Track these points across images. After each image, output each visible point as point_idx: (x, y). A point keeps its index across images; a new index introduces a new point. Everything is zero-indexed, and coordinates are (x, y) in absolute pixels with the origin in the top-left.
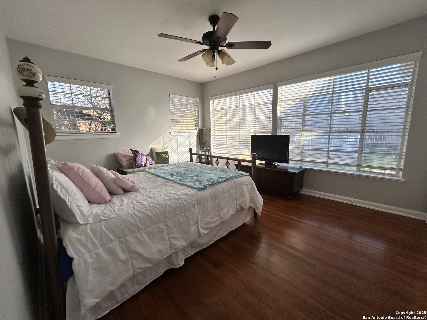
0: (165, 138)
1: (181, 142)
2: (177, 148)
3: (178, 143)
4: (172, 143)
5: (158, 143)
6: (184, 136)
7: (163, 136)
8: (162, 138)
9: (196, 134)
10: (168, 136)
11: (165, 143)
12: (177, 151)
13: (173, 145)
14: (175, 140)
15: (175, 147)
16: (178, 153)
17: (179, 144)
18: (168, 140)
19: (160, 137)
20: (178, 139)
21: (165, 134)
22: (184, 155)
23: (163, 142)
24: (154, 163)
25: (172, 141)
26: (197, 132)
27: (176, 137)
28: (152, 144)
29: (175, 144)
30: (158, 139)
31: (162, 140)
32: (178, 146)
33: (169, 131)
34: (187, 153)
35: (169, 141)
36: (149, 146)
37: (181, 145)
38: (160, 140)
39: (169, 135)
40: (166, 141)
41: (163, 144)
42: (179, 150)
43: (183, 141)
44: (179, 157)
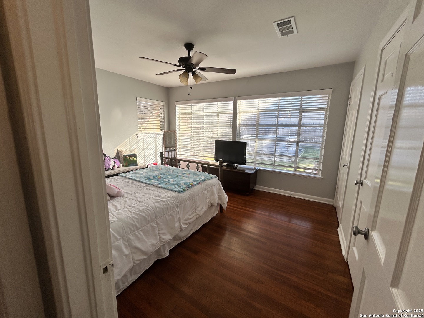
0: (132, 141)
1: (147, 145)
2: (144, 150)
3: (145, 145)
4: (138, 145)
5: (125, 146)
6: (151, 138)
7: (130, 139)
8: (129, 141)
9: (162, 136)
10: (134, 138)
11: (131, 145)
12: (143, 153)
13: (140, 147)
14: (141, 142)
15: (142, 149)
16: (144, 155)
17: (145, 147)
18: (134, 142)
19: (127, 140)
20: (144, 141)
21: (132, 137)
22: (151, 157)
23: (129, 145)
24: (121, 165)
25: (138, 143)
26: (163, 134)
27: (143, 139)
28: (119, 146)
29: (142, 146)
30: (125, 142)
31: (129, 143)
32: (144, 148)
33: (136, 133)
34: (153, 155)
35: (135, 144)
36: (115, 149)
37: (147, 147)
38: (126, 143)
39: (136, 138)
40: (133, 144)
41: (129, 147)
42: (145, 152)
43: (149, 143)
44: (145, 159)
